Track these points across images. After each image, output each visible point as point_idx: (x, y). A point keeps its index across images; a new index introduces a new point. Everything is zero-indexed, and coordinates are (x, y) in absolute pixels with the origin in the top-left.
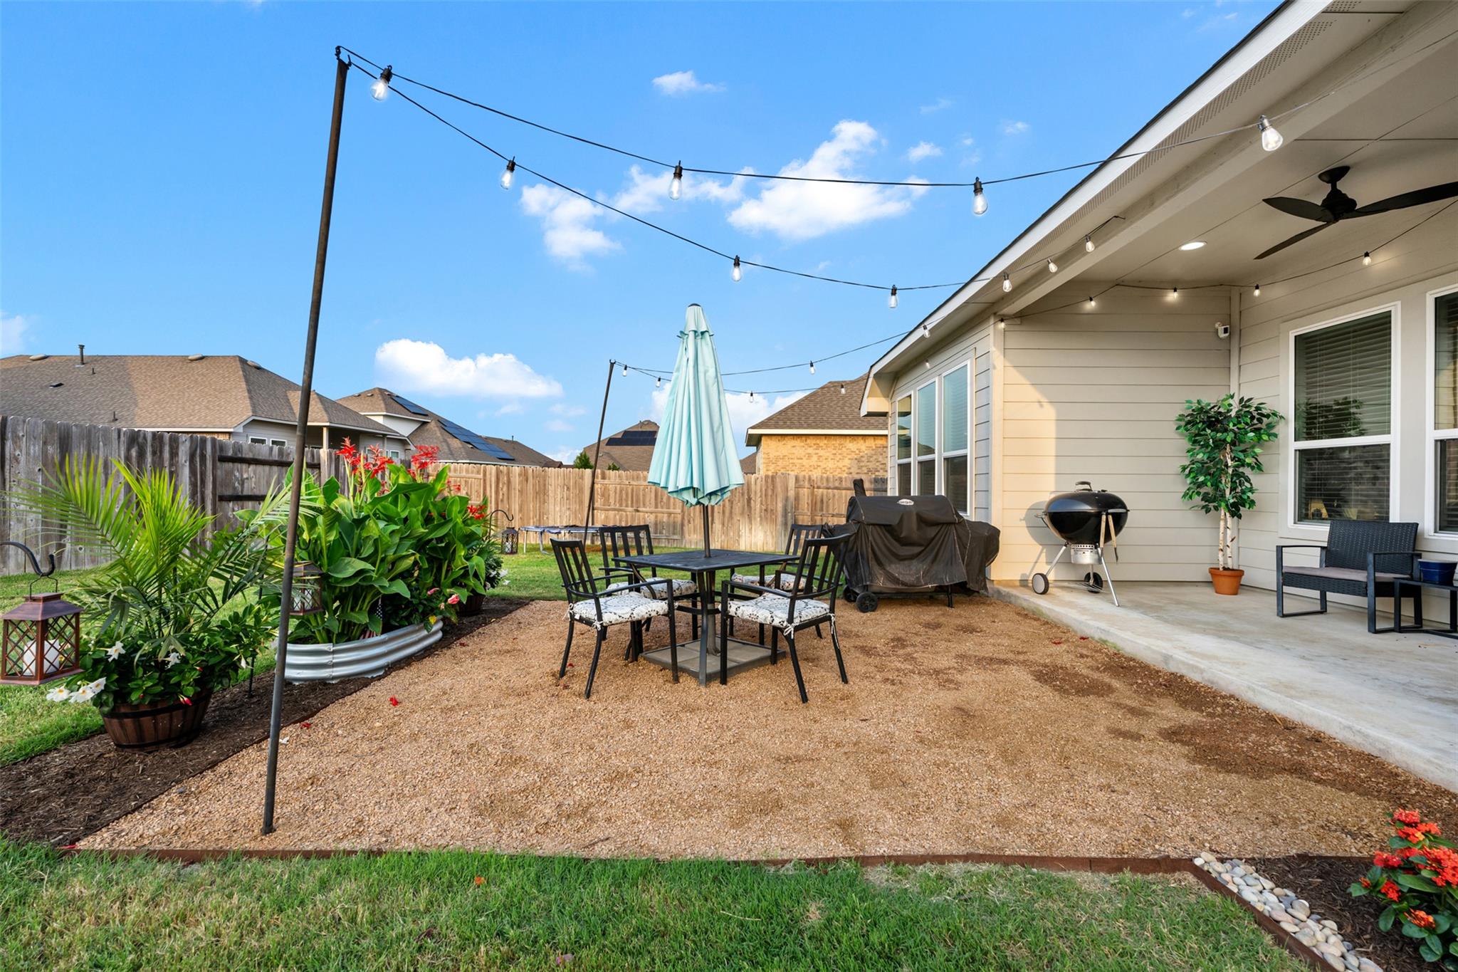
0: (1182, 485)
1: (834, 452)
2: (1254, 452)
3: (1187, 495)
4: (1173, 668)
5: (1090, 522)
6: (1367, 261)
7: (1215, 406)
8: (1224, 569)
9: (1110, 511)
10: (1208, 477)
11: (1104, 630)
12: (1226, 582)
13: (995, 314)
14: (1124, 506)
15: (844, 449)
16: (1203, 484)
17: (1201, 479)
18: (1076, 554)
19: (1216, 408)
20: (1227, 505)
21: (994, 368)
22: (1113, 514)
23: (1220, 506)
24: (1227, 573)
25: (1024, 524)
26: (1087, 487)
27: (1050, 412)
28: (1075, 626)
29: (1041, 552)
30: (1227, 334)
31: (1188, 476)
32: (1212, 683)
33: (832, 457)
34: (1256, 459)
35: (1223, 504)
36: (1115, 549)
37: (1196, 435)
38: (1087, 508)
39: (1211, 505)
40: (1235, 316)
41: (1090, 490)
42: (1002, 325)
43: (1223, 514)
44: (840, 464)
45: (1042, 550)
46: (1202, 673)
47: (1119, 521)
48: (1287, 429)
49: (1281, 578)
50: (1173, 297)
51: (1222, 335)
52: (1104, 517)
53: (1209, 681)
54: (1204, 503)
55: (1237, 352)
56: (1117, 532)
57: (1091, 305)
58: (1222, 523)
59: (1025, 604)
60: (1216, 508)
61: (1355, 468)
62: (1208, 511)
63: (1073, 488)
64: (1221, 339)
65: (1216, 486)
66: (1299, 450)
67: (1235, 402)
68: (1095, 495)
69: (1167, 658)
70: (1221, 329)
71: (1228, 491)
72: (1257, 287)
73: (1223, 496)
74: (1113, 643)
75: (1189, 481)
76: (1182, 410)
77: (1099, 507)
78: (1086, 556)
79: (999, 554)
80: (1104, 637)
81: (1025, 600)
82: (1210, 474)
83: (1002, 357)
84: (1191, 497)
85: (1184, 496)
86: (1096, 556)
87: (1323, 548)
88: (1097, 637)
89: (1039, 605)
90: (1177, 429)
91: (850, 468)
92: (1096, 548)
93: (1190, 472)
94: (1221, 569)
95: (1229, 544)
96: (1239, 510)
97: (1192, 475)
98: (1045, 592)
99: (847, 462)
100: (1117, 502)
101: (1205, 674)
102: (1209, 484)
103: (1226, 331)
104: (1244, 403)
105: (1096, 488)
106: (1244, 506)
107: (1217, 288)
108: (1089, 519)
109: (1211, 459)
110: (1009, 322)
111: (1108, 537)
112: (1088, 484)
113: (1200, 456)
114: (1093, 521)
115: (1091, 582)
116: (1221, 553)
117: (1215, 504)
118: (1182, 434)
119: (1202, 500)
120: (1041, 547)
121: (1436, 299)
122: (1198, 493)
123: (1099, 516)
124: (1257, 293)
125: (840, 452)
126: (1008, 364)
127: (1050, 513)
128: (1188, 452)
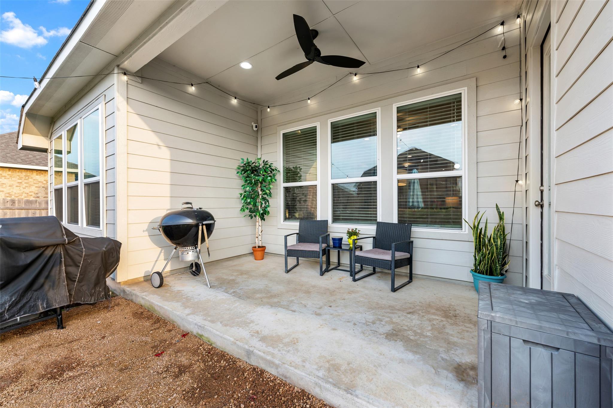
0: (239, 204)
1: (20, 181)
2: (270, 187)
3: (242, 210)
4: (254, 362)
5: (192, 230)
6: (309, 101)
7: (254, 162)
8: (259, 247)
9: (205, 223)
10: (252, 200)
11: (200, 326)
12: (259, 254)
13: (118, 66)
14: (212, 219)
15: (30, 180)
16: (250, 203)
17: (249, 200)
18: (182, 254)
19: (254, 164)
20: (260, 214)
21: (118, 110)
22: (206, 225)
23: (257, 215)
24: (260, 249)
25: (146, 233)
26: (189, 206)
27: (166, 153)
28: (179, 322)
29: (161, 252)
30: (257, 129)
31: (242, 199)
32: (286, 377)
33: (17, 185)
34: (270, 191)
35: (258, 214)
36: (208, 248)
37: (247, 177)
38: (189, 221)
39: (253, 214)
40: (259, 121)
41: (192, 208)
42: (125, 78)
43: (257, 219)
44: (27, 190)
45: (161, 251)
46: (277, 368)
47: (210, 228)
48: (280, 177)
49: (287, 252)
50: (234, 102)
51: (255, 129)
52: (200, 227)
53: (283, 375)
54: (250, 214)
55: (260, 140)
56: (208, 237)
57: (192, 89)
58: (257, 223)
59: (142, 302)
60: (255, 216)
61: (299, 196)
62: (252, 218)
63: (180, 207)
64: (254, 131)
65: (255, 205)
66: (285, 187)
67: (261, 162)
68: (195, 211)
69: (249, 353)
70: (254, 125)
71: (259, 207)
72: (269, 107)
73: (258, 209)
74: (207, 338)
75: (243, 201)
76: (240, 163)
77: (197, 220)
78: (190, 255)
79: (120, 263)
80: (200, 332)
81: (143, 298)
82: (252, 198)
83: (125, 103)
84: (244, 210)
85: (241, 210)
86: (196, 254)
87: (297, 234)
88: (195, 333)
89: (152, 303)
90: (237, 173)
91: (37, 194)
92: (196, 248)
93: (244, 197)
94: (257, 247)
95: (260, 234)
96: (264, 216)
97: (245, 199)
98: (161, 286)
99: (34, 189)
100: (208, 216)
101: (279, 369)
102: (252, 203)
103: (256, 127)
104: (265, 163)
105: (196, 207)
106: (266, 214)
107: (253, 105)
108: (190, 229)
109: (252, 190)
110: (130, 77)
111: (203, 240)
112: (190, 203)
113: (248, 189)
114: (193, 230)
115: (194, 269)
116: (257, 239)
117: (255, 214)
118: (239, 177)
119: (249, 212)
120: (160, 249)
121: (331, 123)
122: (247, 208)
123: (197, 226)
124: (269, 110)
125: (26, 181)
126: (131, 110)
127: (163, 226)
128: (242, 186)
